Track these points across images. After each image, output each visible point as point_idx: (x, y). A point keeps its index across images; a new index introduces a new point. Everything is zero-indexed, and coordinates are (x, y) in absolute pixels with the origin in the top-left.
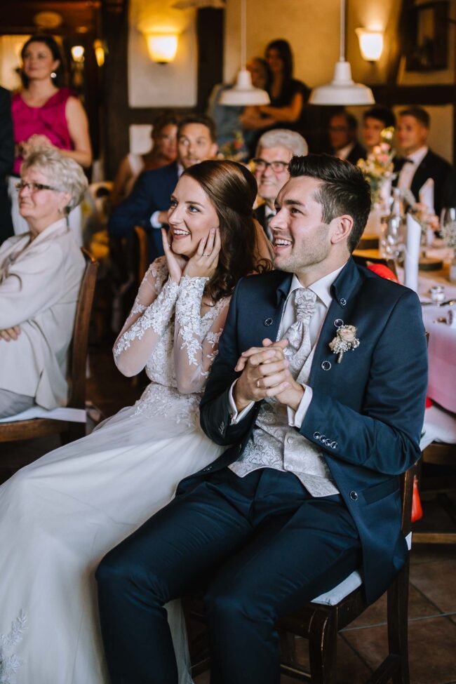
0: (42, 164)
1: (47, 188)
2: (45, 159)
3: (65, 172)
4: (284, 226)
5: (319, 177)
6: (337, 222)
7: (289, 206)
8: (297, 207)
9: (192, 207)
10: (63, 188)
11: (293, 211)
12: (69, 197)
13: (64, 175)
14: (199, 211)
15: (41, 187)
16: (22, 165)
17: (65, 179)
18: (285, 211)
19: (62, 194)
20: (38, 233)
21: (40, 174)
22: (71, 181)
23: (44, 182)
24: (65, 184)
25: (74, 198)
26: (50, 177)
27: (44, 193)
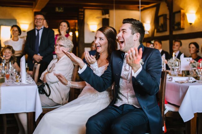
0: (62, 40)
1: (63, 46)
2: (63, 39)
3: (68, 42)
4: (121, 36)
5: (131, 23)
6: (135, 35)
7: (122, 31)
8: (124, 31)
9: (101, 39)
10: (67, 46)
11: (124, 32)
12: (68, 49)
13: (67, 43)
15: (61, 46)
16: (57, 40)
17: (68, 44)
18: (121, 32)
19: (67, 48)
20: (60, 58)
21: (61, 42)
22: (69, 45)
23: (62, 44)
24: (68, 45)
25: (70, 49)
26: (64, 43)
27: (62, 47)
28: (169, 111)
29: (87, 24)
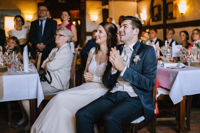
1: (63, 36)
2: (62, 29)
3: (67, 32)
4: (123, 30)
7: (124, 26)
8: (126, 26)
9: (100, 32)
10: (67, 36)
13: (67, 33)
14: (102, 32)
15: (61, 35)
16: (57, 31)
17: (67, 34)
19: (66, 37)
20: (61, 47)
21: (61, 32)
22: (69, 34)
24: (67, 35)
25: (69, 39)
26: (63, 33)
27: (62, 37)
28: (161, 94)
29: (89, 15)
